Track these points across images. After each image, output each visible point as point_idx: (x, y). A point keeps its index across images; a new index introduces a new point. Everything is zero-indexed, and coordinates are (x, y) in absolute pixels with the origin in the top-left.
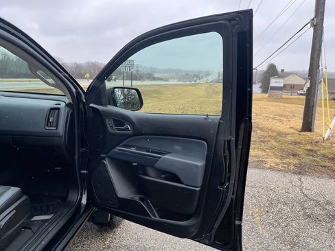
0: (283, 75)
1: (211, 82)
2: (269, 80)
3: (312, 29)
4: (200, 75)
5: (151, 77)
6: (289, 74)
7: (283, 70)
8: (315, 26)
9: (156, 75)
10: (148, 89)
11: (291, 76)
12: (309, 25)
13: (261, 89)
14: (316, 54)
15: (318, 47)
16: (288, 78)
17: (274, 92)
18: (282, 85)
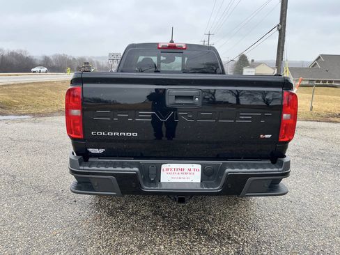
0: (254, 65)
2: (243, 70)
3: (278, 32)
6: (259, 64)
7: (253, 61)
8: (280, 31)
11: (261, 66)
12: (276, 29)
14: (281, 50)
15: (282, 45)
16: (257, 68)
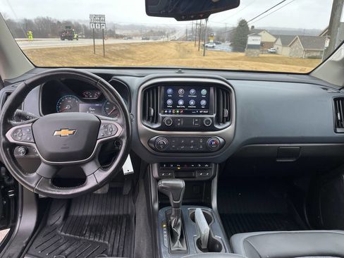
1: (178, 40)
4: (166, 33)
5: (112, 34)
7: (253, 27)
9: (118, 32)
10: (118, 48)
11: (262, 33)
13: (231, 48)
17: (252, 50)
18: (259, 43)
